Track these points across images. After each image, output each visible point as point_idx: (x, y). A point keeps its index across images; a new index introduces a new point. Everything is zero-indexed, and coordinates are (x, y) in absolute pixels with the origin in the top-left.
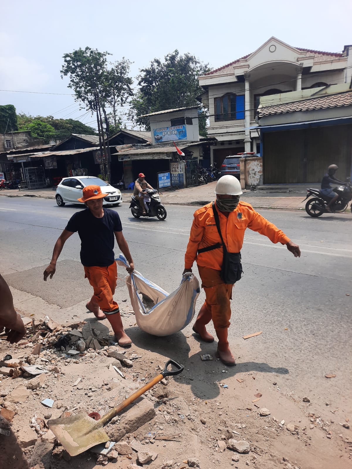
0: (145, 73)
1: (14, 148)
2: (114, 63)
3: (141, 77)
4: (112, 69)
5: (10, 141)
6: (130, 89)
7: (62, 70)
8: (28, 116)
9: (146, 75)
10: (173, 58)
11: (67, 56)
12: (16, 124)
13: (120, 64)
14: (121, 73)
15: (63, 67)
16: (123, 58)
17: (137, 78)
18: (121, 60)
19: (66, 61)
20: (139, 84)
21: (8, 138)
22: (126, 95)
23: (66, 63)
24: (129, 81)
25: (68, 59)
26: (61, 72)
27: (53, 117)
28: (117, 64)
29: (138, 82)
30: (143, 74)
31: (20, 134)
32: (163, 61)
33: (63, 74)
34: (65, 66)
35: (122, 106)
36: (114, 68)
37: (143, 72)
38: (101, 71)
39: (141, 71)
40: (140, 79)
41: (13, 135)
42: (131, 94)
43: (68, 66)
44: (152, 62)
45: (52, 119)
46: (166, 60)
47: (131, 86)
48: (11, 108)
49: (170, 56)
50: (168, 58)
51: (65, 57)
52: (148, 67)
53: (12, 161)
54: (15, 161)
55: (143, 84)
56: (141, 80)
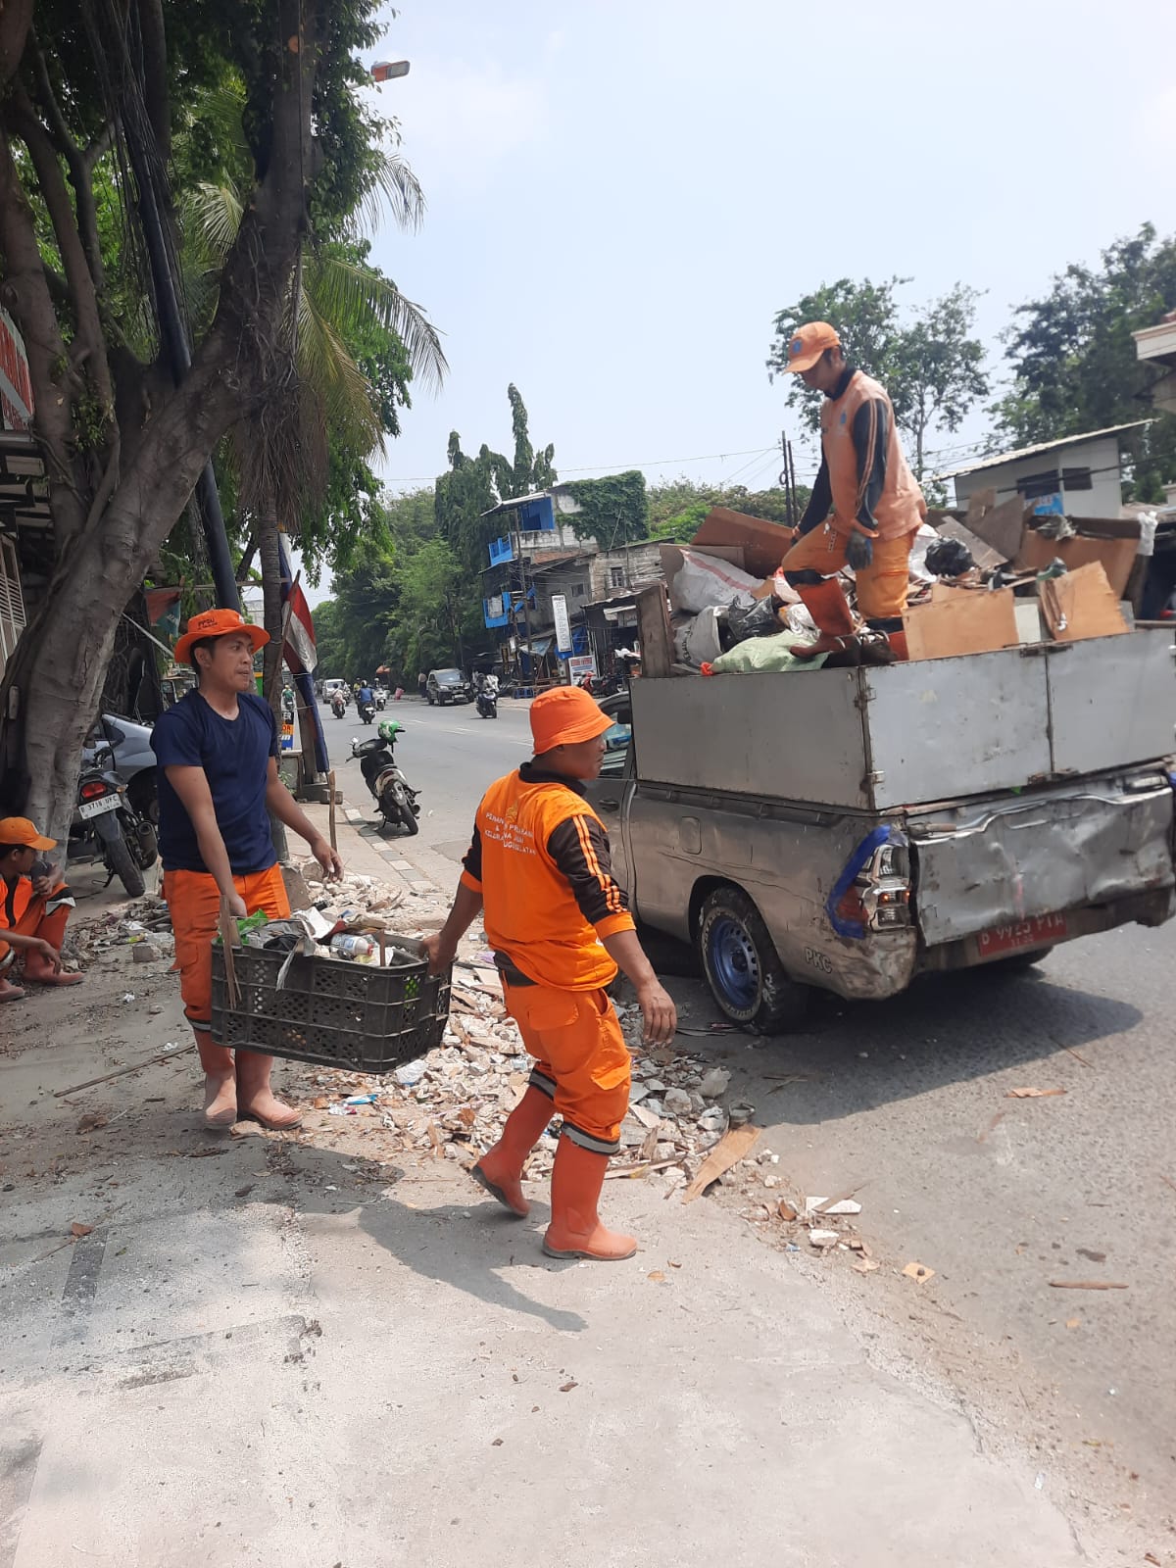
0: (1034, 316)
1: (630, 588)
2: (927, 305)
3: (1016, 333)
4: (920, 324)
5: (620, 568)
6: (977, 377)
7: (769, 358)
8: (697, 485)
9: (1035, 324)
10: (1134, 250)
11: (785, 315)
12: (644, 521)
13: (945, 307)
14: (949, 332)
15: (773, 348)
16: (957, 285)
17: (1002, 338)
18: (948, 292)
19: (780, 331)
20: (1010, 354)
21: (617, 561)
22: (964, 396)
23: (781, 337)
24: (973, 352)
25: (789, 322)
26: (770, 363)
27: (746, 489)
28: (934, 307)
29: (1004, 348)
30: (1026, 322)
31: (646, 549)
32: (1097, 269)
33: (772, 369)
34: (780, 345)
35: (951, 428)
36: (923, 322)
37: (1023, 314)
38: (882, 339)
39: (1018, 312)
40: (1012, 339)
41: (630, 554)
42: (982, 391)
43: (785, 344)
44: (1056, 278)
45: (743, 495)
46: (1108, 262)
47: (980, 367)
48: (634, 479)
49: (1122, 246)
50: (1115, 255)
51: (780, 320)
52: (1044, 295)
53: (615, 623)
54: (621, 624)
55: (1024, 351)
56: (1018, 339)
